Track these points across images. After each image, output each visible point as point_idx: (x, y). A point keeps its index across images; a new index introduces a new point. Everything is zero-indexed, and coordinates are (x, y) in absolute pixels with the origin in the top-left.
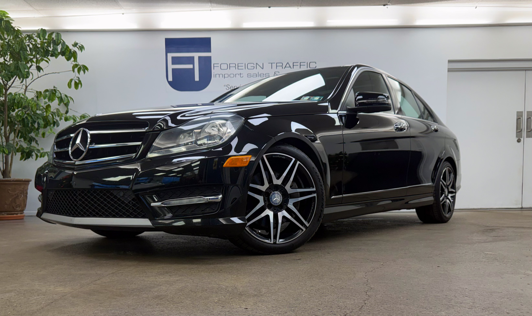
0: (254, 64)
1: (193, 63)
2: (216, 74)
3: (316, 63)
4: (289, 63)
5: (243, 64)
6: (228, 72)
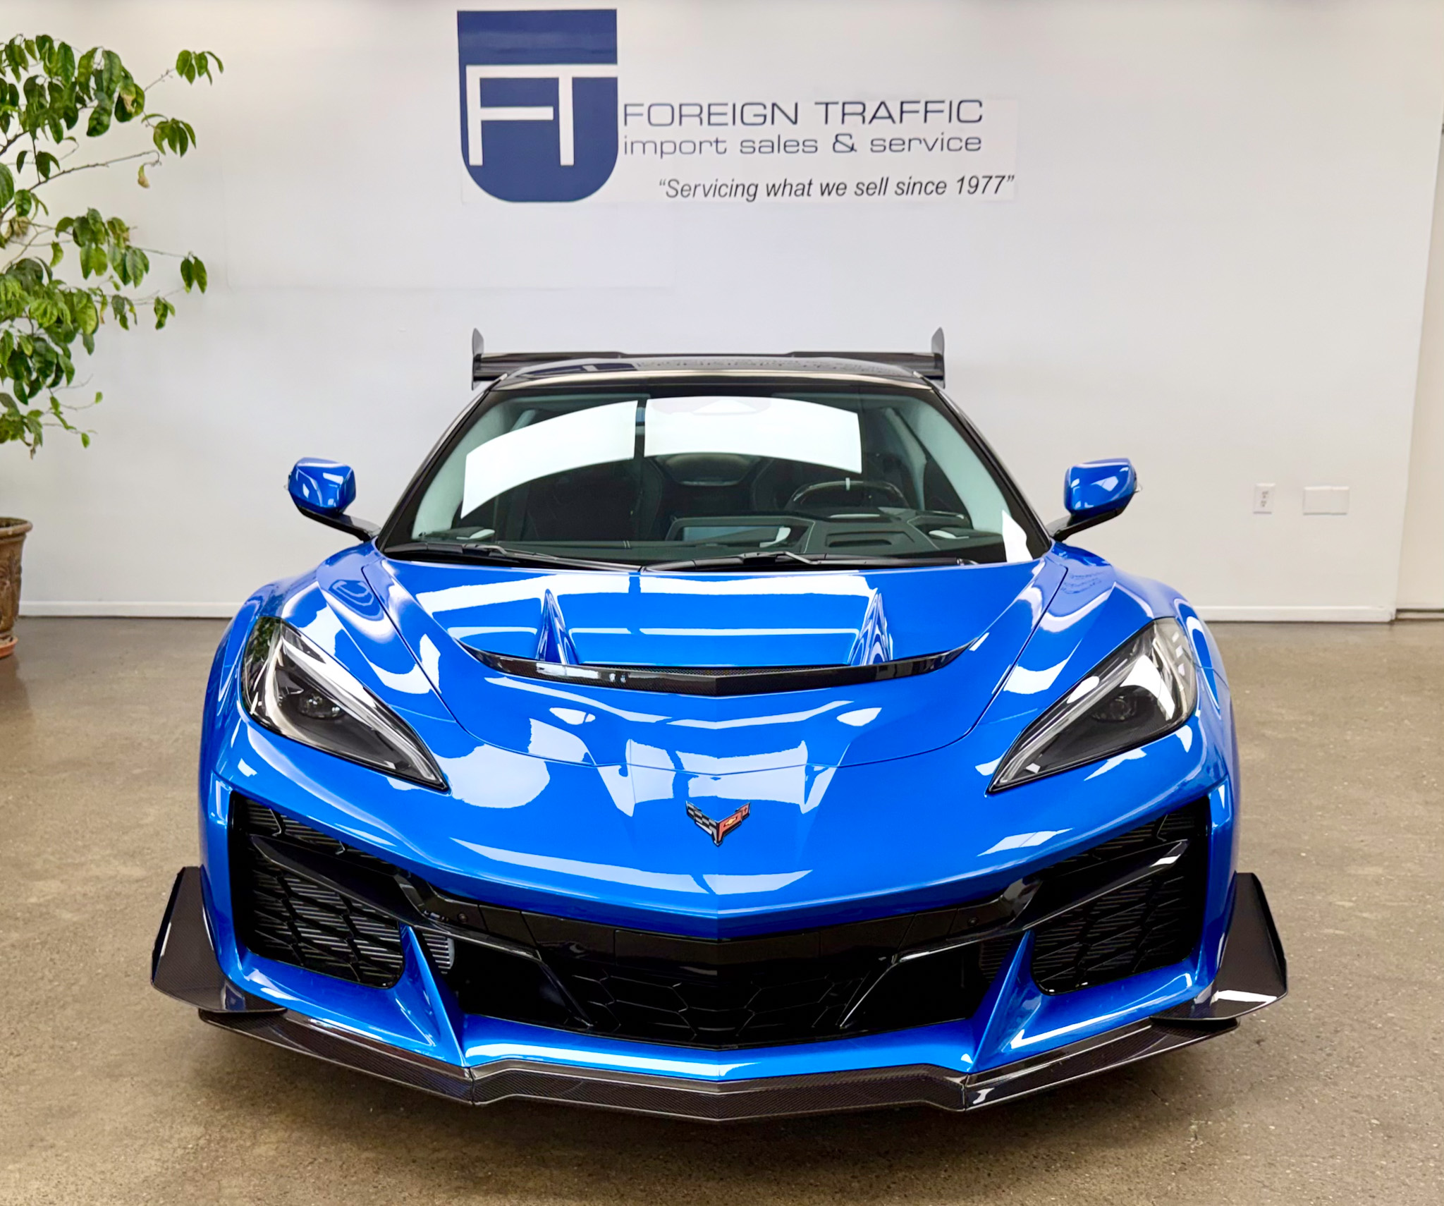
0: (765, 107)
1: (555, 103)
2: (634, 140)
3: (981, 105)
4: (887, 104)
5: (726, 104)
6: (675, 133)
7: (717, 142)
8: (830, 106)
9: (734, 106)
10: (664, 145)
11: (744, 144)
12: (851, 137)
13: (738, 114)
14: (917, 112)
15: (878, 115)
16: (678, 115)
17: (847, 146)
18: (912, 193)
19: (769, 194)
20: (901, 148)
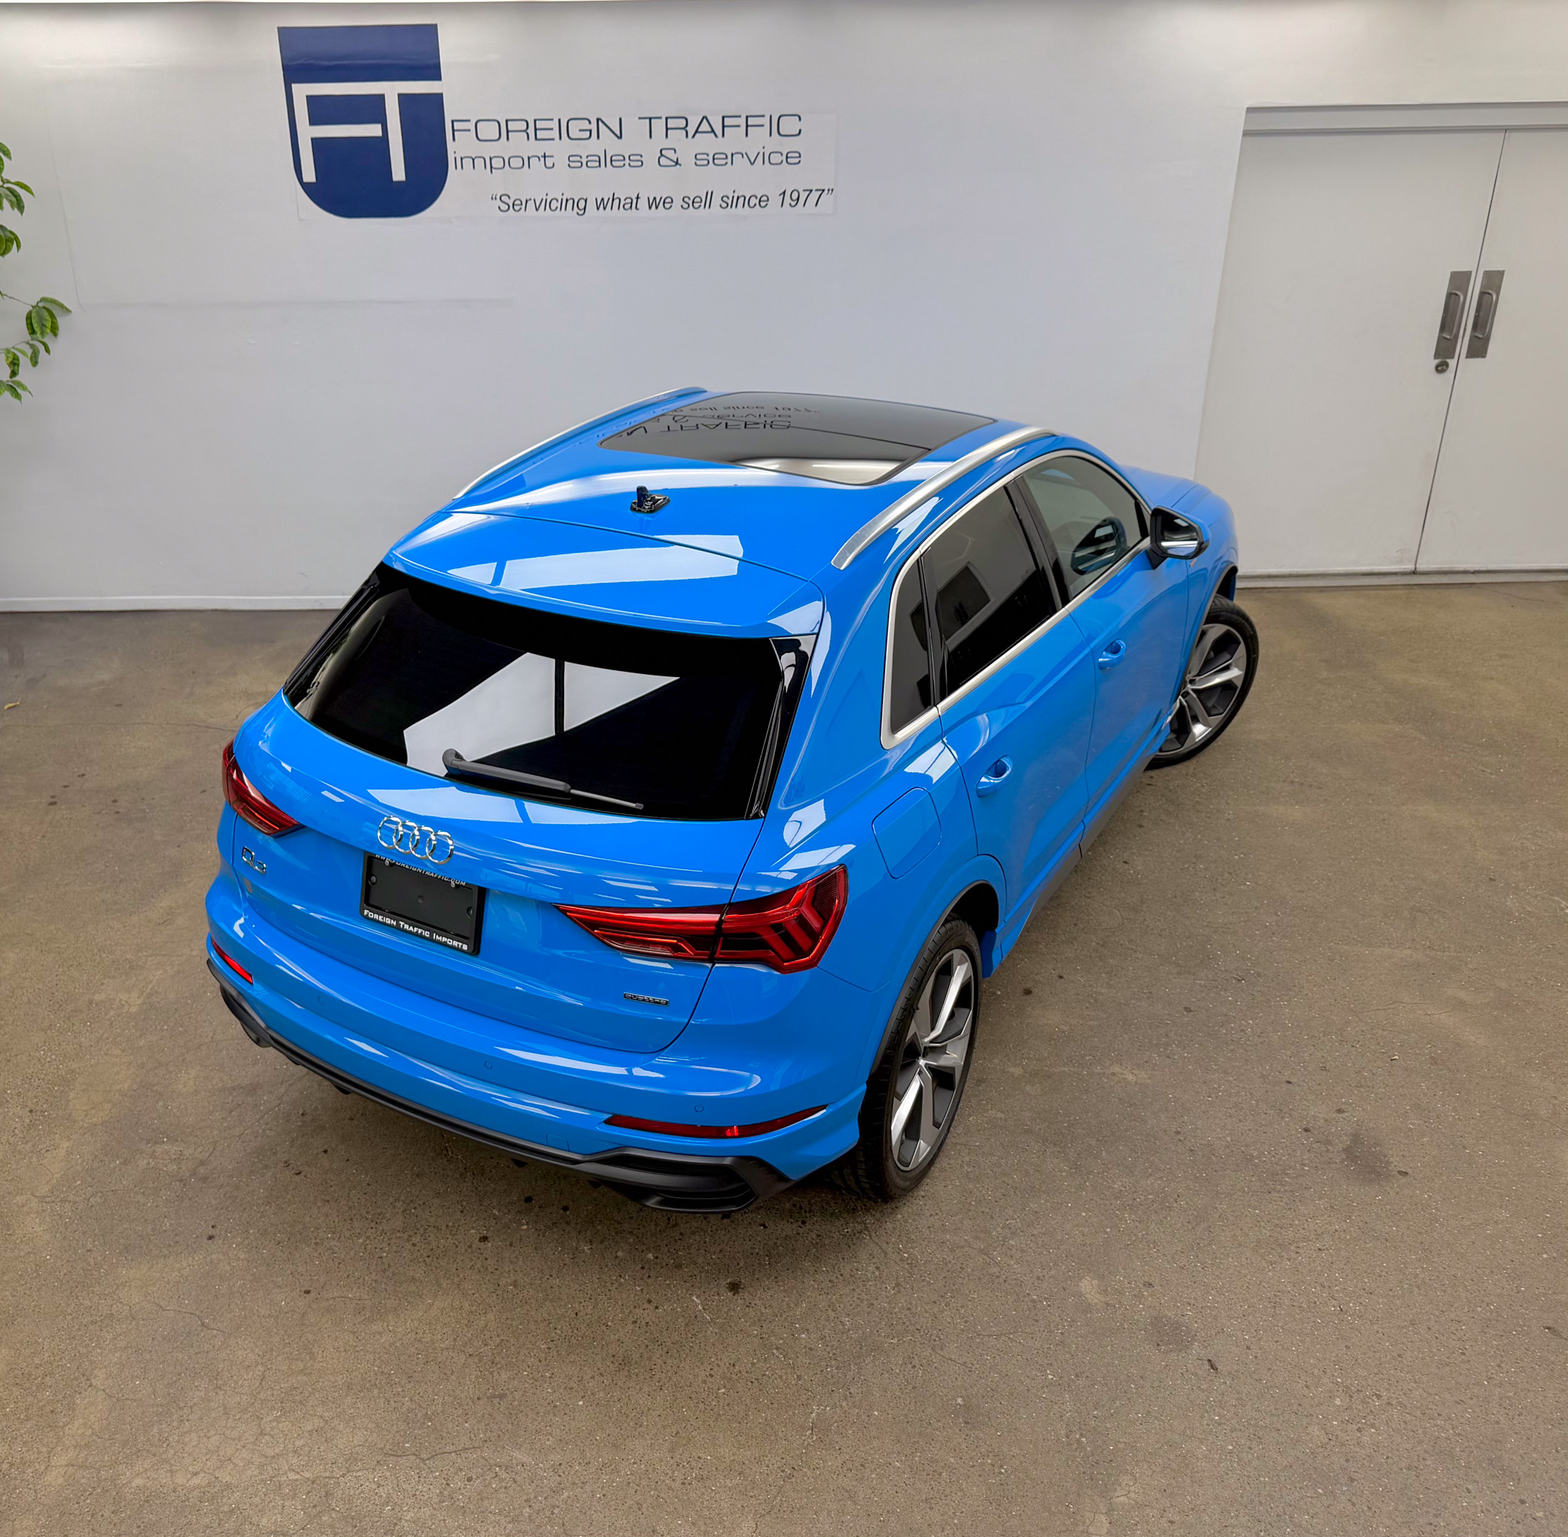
0: (590, 122)
1: (381, 118)
2: (463, 156)
3: (800, 119)
4: (709, 118)
5: (552, 120)
6: (502, 148)
7: (545, 156)
8: (652, 120)
9: (559, 120)
10: (493, 161)
11: (571, 159)
12: (675, 152)
13: (564, 130)
14: (739, 126)
15: (700, 130)
16: (505, 131)
17: (673, 161)
18: (736, 206)
19: (598, 209)
20: (724, 162)
